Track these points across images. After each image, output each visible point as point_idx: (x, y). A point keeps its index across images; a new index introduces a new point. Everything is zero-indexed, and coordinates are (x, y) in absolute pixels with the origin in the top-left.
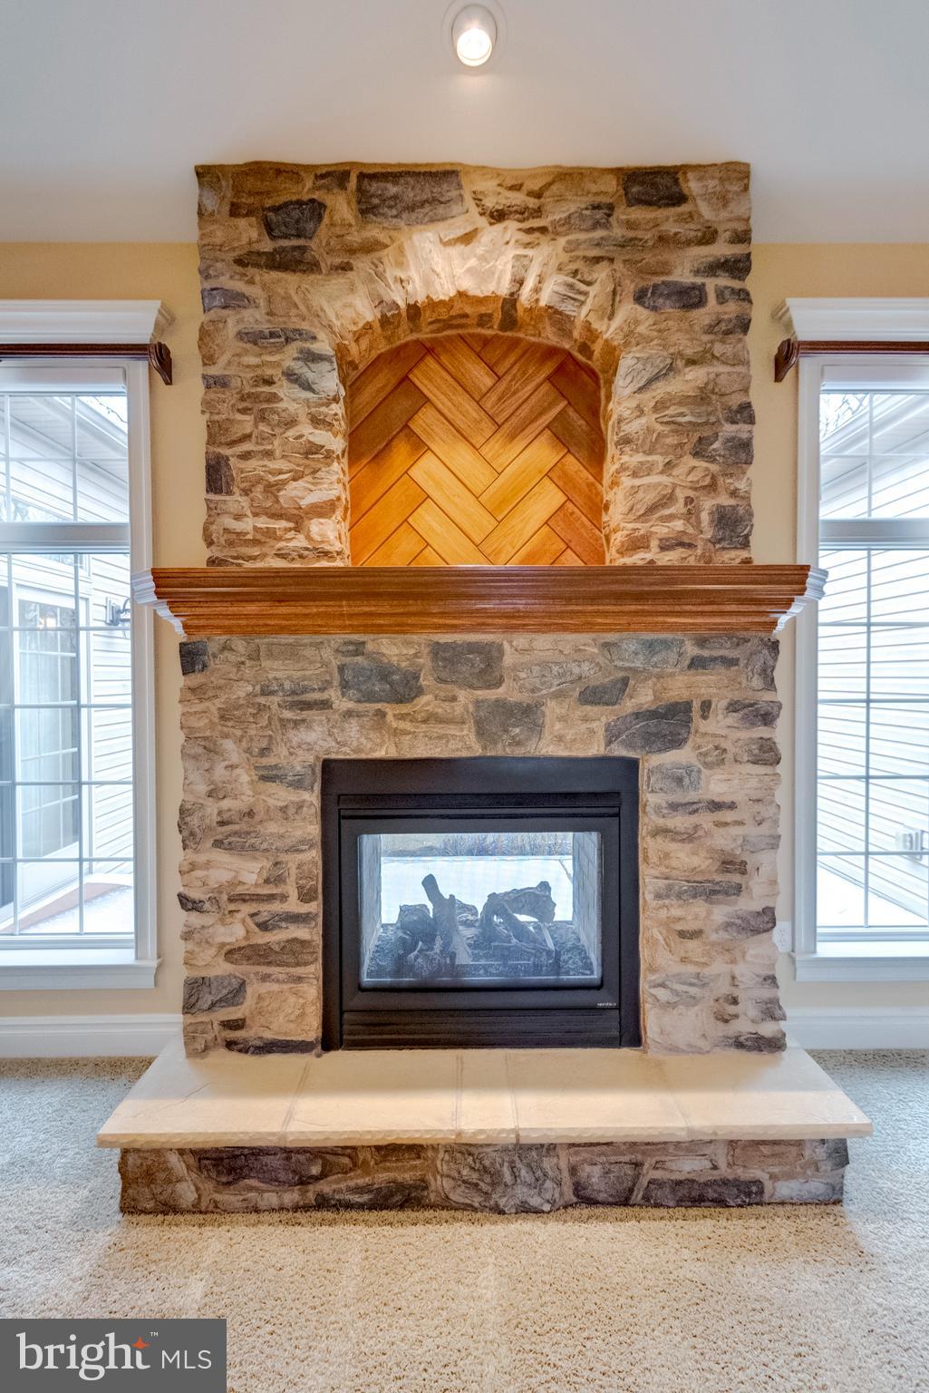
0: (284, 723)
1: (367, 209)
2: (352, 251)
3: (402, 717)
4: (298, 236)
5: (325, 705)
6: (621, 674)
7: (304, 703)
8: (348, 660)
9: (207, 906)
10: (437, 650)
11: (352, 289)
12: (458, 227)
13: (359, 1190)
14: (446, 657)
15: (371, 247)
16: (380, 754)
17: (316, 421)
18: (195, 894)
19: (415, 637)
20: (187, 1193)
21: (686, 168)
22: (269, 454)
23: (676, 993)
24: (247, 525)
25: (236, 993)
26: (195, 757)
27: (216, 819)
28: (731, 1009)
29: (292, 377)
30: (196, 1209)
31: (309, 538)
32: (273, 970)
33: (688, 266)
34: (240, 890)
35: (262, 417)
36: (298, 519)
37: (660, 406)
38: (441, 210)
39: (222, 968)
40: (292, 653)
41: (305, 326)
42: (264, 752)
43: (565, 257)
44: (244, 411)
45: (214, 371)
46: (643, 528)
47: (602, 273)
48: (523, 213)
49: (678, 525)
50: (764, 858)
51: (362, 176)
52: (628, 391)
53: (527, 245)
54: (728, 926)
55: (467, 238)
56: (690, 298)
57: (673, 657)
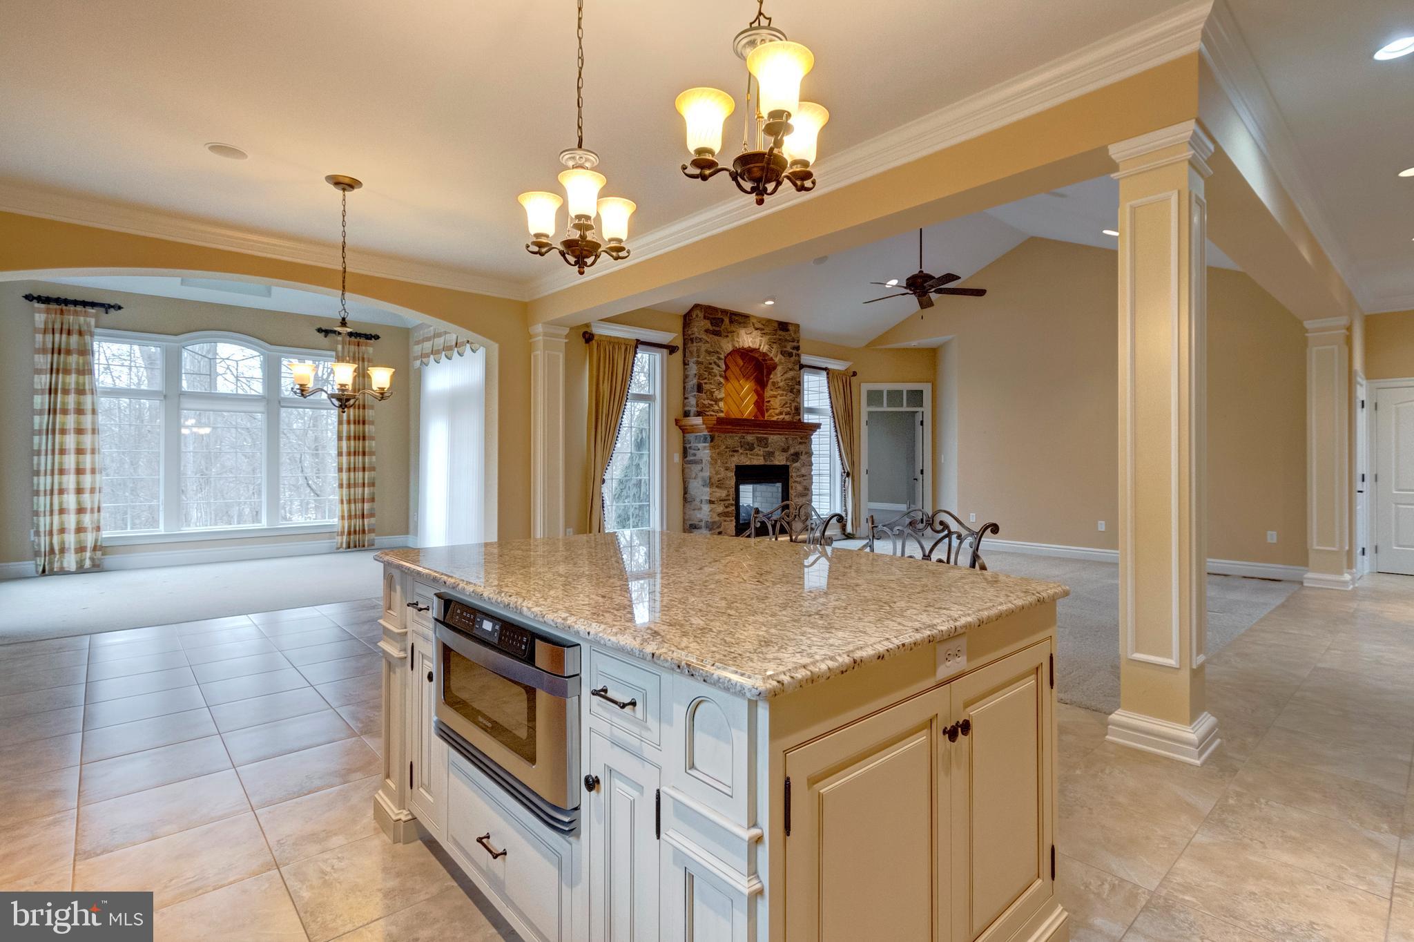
0: (730, 456)
2: (728, 332)
3: (751, 455)
4: (718, 327)
5: (737, 451)
6: (788, 445)
8: (742, 440)
9: (716, 502)
10: (757, 438)
11: (728, 342)
12: (749, 330)
14: (759, 440)
15: (732, 332)
16: (747, 464)
19: (753, 435)
21: (789, 323)
24: (706, 402)
27: (717, 479)
29: (715, 363)
31: (719, 407)
32: (725, 518)
37: (785, 380)
38: (746, 325)
39: (717, 519)
40: (731, 438)
41: (718, 350)
42: (725, 463)
43: (768, 340)
44: (705, 371)
45: (700, 360)
47: (775, 346)
48: (761, 329)
49: (788, 409)
51: (731, 314)
53: (762, 337)
55: (751, 333)
57: (795, 442)
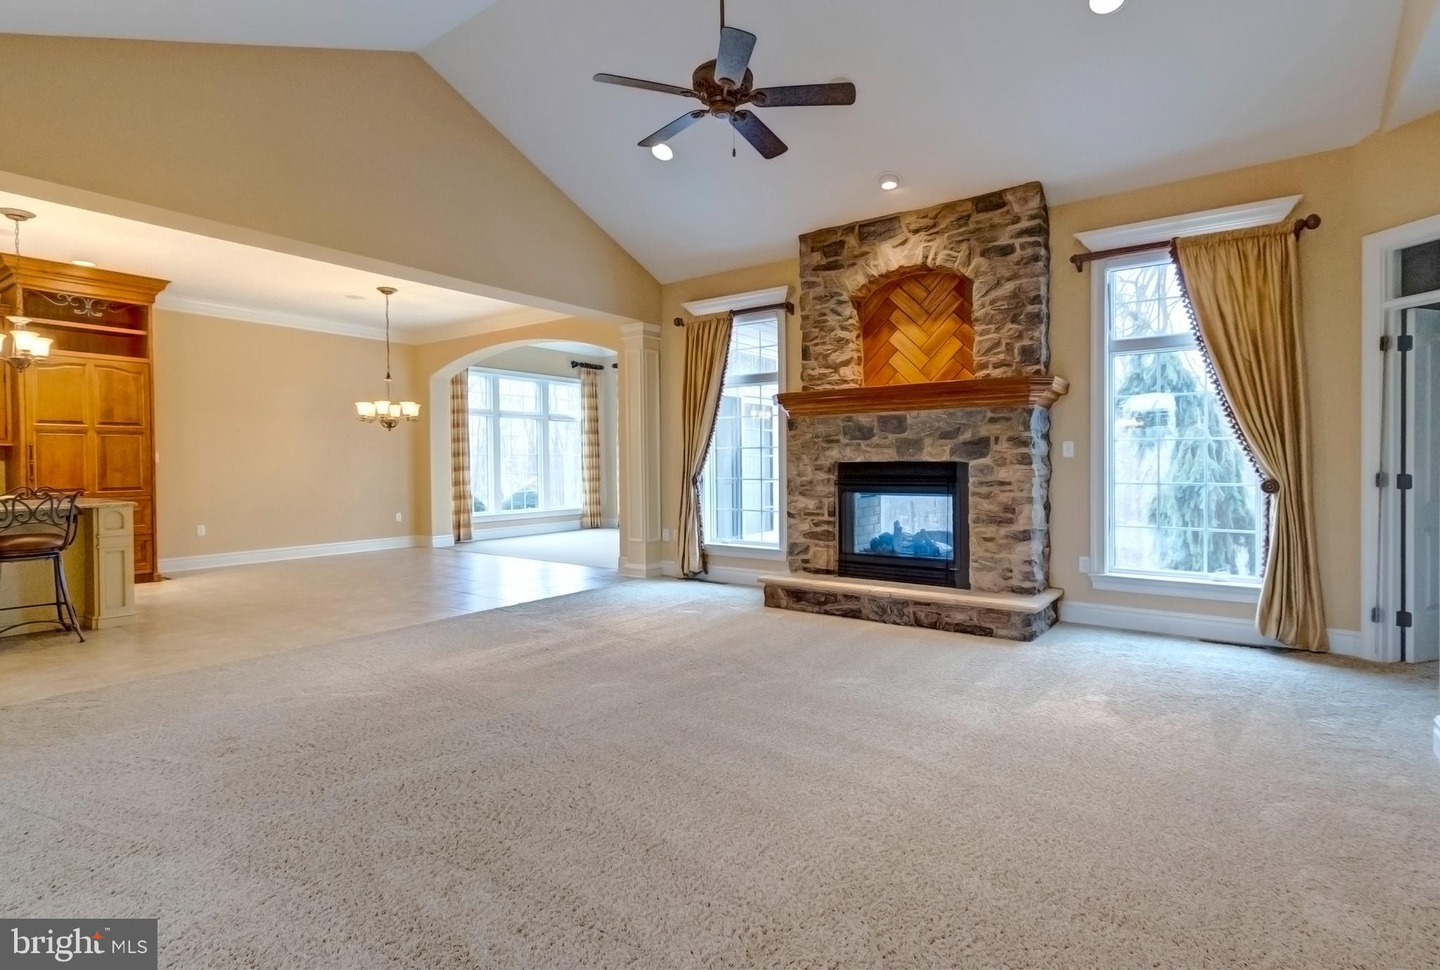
0: (823, 448)
1: (862, 238)
2: (856, 257)
3: (867, 446)
4: (835, 255)
5: (837, 441)
6: (958, 426)
7: (830, 441)
8: (846, 423)
9: (797, 516)
10: (880, 419)
11: (856, 273)
12: (899, 239)
13: (838, 610)
14: (883, 421)
15: (864, 254)
16: (858, 460)
17: (843, 328)
18: (792, 512)
19: (871, 414)
20: (784, 603)
21: (1005, 190)
22: (824, 343)
23: (982, 564)
24: (817, 372)
25: (806, 550)
26: (793, 461)
27: (800, 484)
28: (1009, 574)
29: (834, 312)
30: (786, 608)
31: (840, 375)
32: (821, 543)
33: (1007, 235)
34: (808, 511)
35: (822, 329)
36: (836, 368)
37: (992, 302)
38: (892, 233)
39: (801, 540)
40: (825, 422)
41: (839, 290)
42: (816, 459)
43: (946, 242)
44: (814, 327)
45: (806, 312)
46: (984, 359)
47: (964, 246)
48: (927, 228)
49: (1002, 356)
50: (1026, 508)
51: (860, 226)
52: (977, 297)
53: (929, 241)
54: (1007, 537)
55: (903, 243)
56: (1007, 251)
57: (979, 417)
